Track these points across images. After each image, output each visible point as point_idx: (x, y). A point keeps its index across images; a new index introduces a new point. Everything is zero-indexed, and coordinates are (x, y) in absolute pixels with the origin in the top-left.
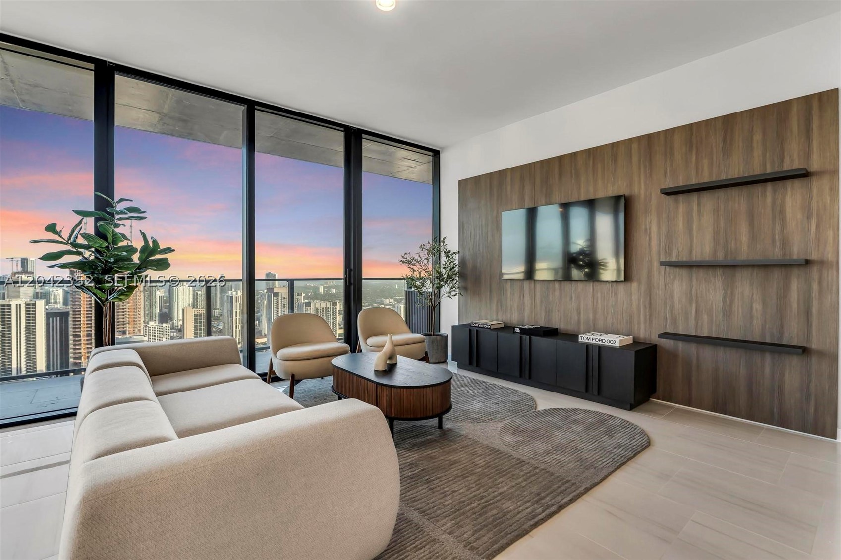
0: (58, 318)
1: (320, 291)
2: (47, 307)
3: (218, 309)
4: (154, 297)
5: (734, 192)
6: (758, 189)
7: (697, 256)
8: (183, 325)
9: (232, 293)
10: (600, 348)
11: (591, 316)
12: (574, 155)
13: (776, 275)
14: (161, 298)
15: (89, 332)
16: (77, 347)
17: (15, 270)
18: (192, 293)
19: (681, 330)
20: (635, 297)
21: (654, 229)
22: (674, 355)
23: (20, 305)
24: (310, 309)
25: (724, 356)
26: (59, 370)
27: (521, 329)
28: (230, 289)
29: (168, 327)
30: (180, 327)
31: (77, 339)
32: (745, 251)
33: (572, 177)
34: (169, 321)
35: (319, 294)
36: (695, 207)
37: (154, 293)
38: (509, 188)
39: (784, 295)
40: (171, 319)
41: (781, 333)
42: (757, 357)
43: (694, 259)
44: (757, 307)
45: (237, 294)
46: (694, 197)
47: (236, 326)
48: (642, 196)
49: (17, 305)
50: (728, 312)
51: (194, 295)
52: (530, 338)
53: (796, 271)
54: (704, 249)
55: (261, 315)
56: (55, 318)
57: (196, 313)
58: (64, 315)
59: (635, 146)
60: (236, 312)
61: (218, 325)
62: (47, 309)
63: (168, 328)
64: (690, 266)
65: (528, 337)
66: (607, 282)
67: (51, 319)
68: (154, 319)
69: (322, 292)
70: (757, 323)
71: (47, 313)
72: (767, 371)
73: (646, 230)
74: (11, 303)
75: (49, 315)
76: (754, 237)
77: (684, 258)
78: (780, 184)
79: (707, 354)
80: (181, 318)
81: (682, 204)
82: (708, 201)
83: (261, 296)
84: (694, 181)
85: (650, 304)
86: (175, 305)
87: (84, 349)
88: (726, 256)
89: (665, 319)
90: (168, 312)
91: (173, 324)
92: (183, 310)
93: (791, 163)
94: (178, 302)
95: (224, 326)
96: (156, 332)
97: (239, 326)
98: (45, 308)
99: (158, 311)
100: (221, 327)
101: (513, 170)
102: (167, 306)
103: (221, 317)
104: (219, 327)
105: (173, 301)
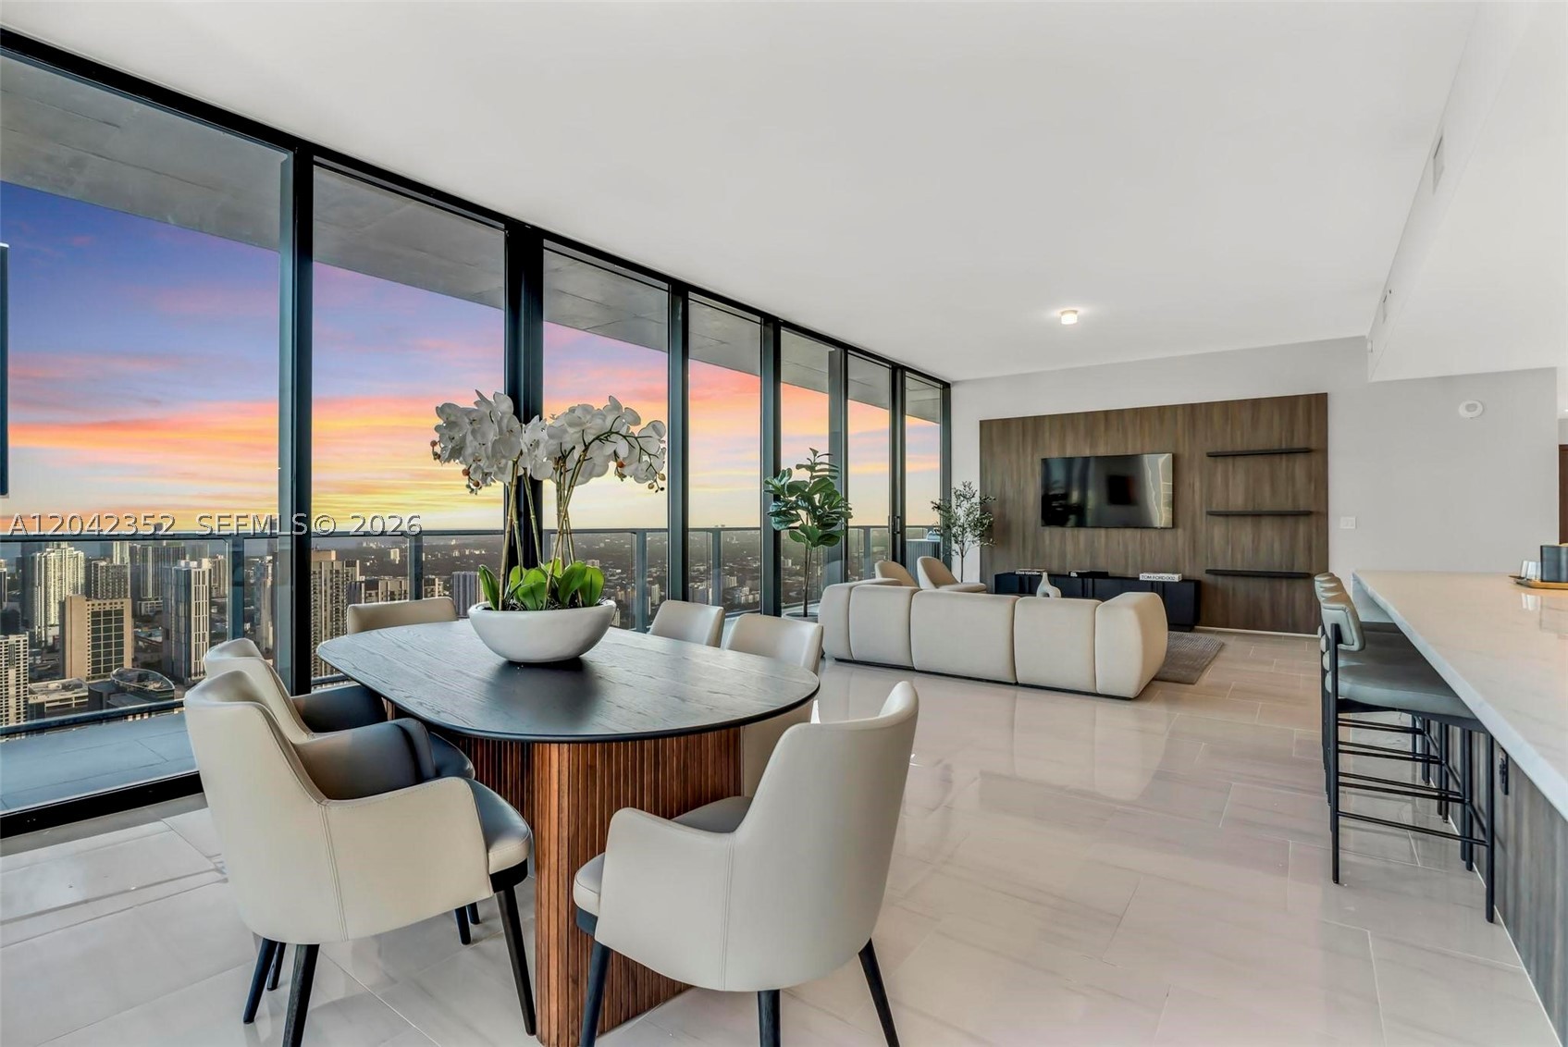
1: (392, 557)
3: (150, 600)
5: (1260, 459)
6: (1277, 458)
7: (1232, 508)
8: (61, 638)
9: (187, 564)
10: (1164, 583)
11: (1139, 559)
12: (1120, 412)
13: (1289, 521)
18: (82, 564)
19: (1220, 567)
20: (1180, 542)
21: (1197, 485)
22: (1216, 588)
24: (377, 594)
25: (1253, 583)
27: (1077, 573)
28: (179, 555)
29: (22, 643)
30: (50, 640)
32: (1268, 505)
33: (1118, 430)
34: (21, 628)
35: (392, 563)
36: (1231, 467)
38: (1047, 434)
39: (1294, 537)
40: (28, 624)
41: (1293, 565)
42: (1277, 583)
43: (1230, 510)
44: (1277, 546)
45: (200, 565)
46: (1230, 460)
47: (198, 637)
48: (1187, 455)
50: (1256, 550)
51: (88, 569)
52: (1093, 582)
53: (1302, 519)
54: (1238, 501)
55: (259, 610)
57: (96, 609)
59: (1180, 412)
60: (198, 606)
61: (150, 635)
63: (22, 647)
64: (1227, 515)
65: (1091, 580)
66: (1156, 528)
69: (398, 558)
70: (1277, 558)
72: (1284, 594)
73: (1190, 485)
76: (1274, 492)
77: (1221, 509)
78: (1291, 456)
79: (1241, 585)
80: (54, 619)
81: (1220, 466)
82: (1241, 463)
83: (258, 569)
84: (1229, 448)
85: (1194, 547)
86: (39, 593)
88: (1254, 507)
89: (1207, 558)
90: (19, 610)
91: (32, 636)
92: (62, 605)
93: (1299, 442)
94: (46, 587)
95: (167, 635)
97: (204, 634)
100: (159, 639)
101: (1050, 416)
102: (14, 595)
103: (157, 617)
104: (153, 639)
105: (33, 585)
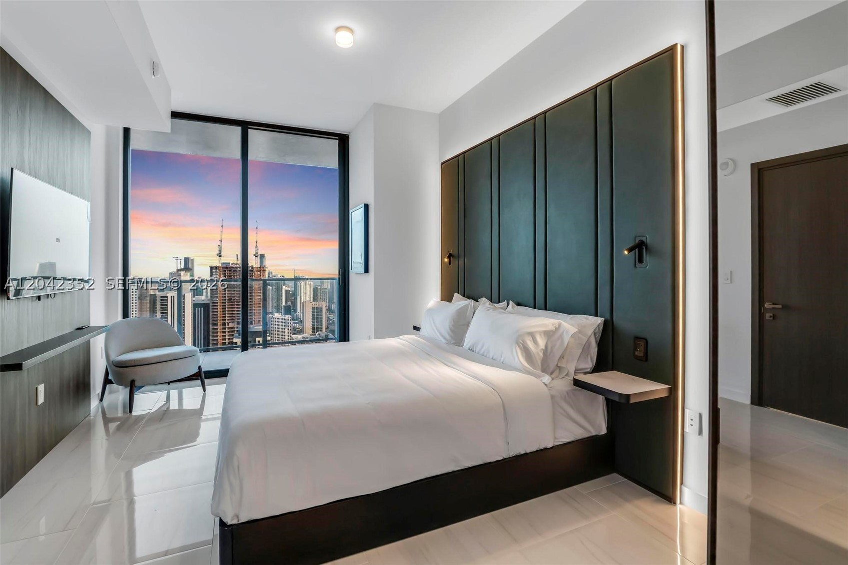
0: (202, 309)
2: (194, 299)
3: (335, 303)
4: (280, 291)
14: (287, 292)
15: (223, 322)
16: (215, 335)
17: (179, 268)
18: (313, 288)
23: (174, 296)
26: (202, 348)
31: (215, 327)
34: (292, 313)
37: (280, 288)
40: (294, 311)
49: (172, 296)
51: (314, 291)
56: (199, 309)
57: (315, 306)
58: (206, 306)
62: (194, 301)
67: (197, 309)
68: (281, 311)
71: (194, 304)
74: (168, 295)
75: (195, 306)
86: (298, 298)
87: (220, 336)
90: (292, 305)
91: (297, 316)
92: (303, 304)
94: (301, 296)
96: (280, 323)
98: (192, 300)
99: (284, 304)
102: (292, 300)
105: (297, 295)
